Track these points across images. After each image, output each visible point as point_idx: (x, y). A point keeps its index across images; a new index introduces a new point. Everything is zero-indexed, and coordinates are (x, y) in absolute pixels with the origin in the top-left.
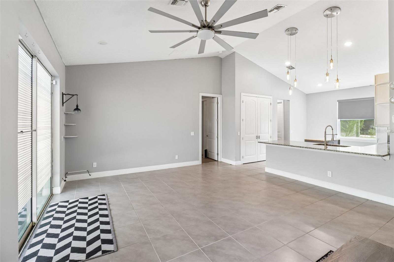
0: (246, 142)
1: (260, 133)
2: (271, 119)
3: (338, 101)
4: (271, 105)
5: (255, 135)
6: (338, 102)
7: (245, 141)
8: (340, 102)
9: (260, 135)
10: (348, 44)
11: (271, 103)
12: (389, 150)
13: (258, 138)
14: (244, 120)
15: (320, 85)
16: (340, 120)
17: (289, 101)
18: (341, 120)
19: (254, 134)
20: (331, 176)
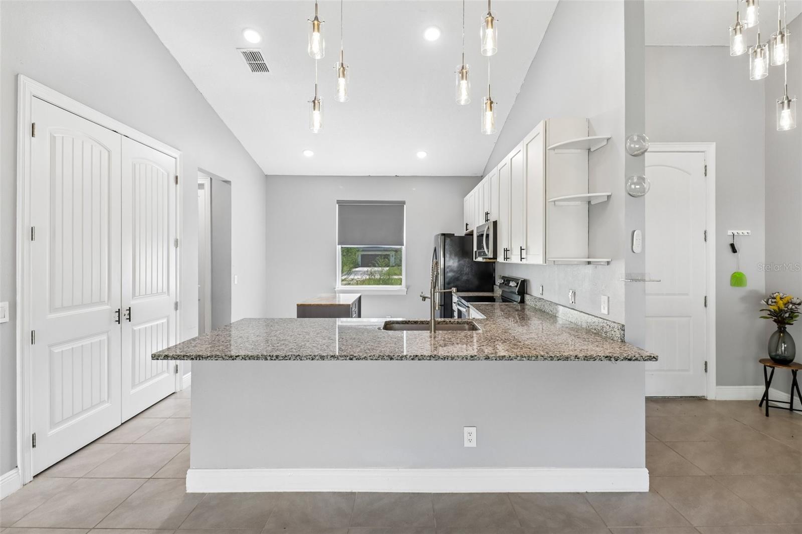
0: (57, 350)
1: (134, 295)
2: (178, 238)
3: (338, 202)
4: (177, 183)
5: (107, 309)
6: (339, 205)
7: (50, 346)
8: (343, 205)
9: (133, 303)
10: (432, 35)
11: (177, 178)
12: (622, 332)
13: (124, 319)
14: (43, 234)
15: (309, 154)
16: (340, 246)
17: (228, 182)
18: (342, 248)
19: (101, 302)
20: (473, 444)
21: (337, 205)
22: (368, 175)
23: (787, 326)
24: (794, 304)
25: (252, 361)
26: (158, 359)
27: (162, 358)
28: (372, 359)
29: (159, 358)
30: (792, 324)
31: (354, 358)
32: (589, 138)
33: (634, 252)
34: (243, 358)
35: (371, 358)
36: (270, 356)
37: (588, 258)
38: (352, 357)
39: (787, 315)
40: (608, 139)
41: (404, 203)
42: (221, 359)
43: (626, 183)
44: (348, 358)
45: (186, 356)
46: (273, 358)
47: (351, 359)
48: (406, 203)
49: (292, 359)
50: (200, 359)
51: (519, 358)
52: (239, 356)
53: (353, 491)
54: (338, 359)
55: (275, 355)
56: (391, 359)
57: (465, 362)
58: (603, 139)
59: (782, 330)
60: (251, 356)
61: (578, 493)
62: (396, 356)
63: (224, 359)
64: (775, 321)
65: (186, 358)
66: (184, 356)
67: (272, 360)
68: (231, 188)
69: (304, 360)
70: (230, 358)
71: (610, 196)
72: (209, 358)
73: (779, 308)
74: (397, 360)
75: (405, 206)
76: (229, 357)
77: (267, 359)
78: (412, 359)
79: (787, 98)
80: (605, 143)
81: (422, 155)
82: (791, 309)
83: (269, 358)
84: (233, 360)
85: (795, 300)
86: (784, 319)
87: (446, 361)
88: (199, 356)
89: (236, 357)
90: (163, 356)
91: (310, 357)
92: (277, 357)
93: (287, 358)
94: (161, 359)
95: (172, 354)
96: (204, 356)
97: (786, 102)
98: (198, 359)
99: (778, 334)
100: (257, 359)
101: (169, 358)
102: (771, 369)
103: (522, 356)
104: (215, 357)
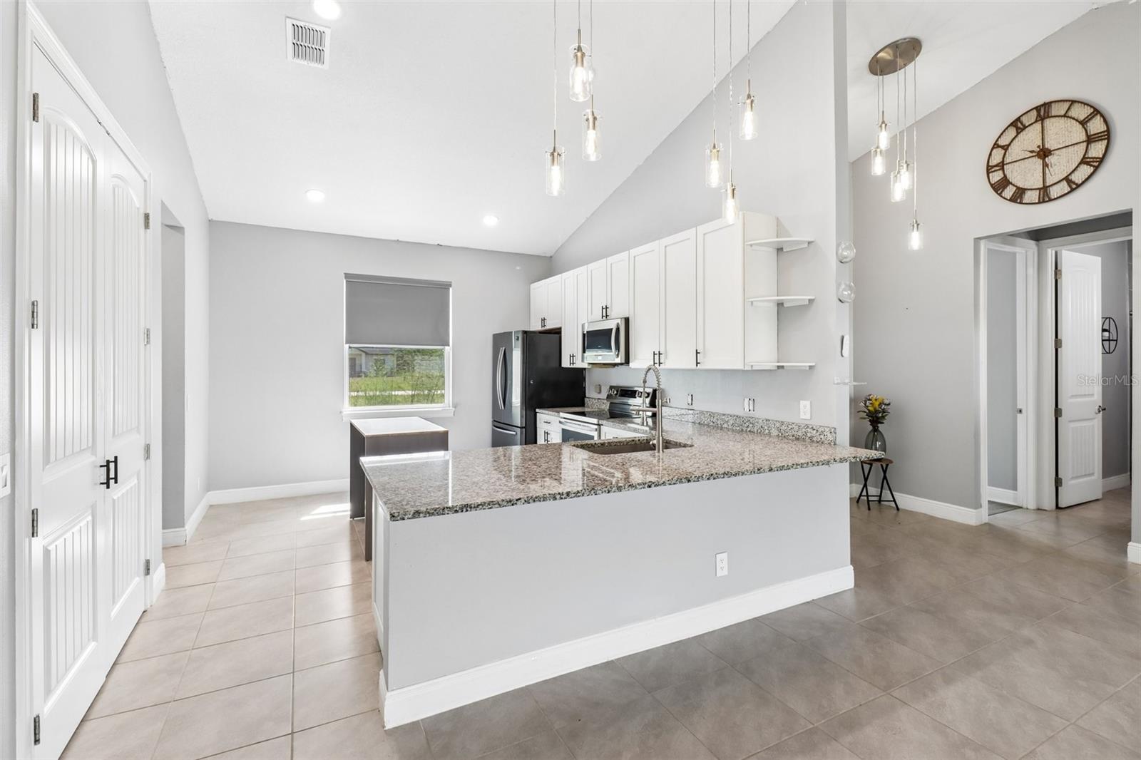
1: (114, 433)
3: (347, 276)
4: (147, 225)
6: (347, 281)
8: (355, 283)
11: (146, 216)
15: (316, 196)
16: (348, 345)
17: (179, 229)
18: (350, 347)
20: (725, 572)
21: (345, 281)
22: (396, 239)
23: (879, 425)
24: (885, 405)
25: (537, 504)
26: (404, 519)
27: (410, 516)
28: (670, 484)
29: (406, 517)
30: (883, 423)
31: (653, 485)
32: (778, 240)
33: (842, 355)
34: (525, 501)
35: (670, 482)
36: (559, 494)
37: (778, 362)
38: (650, 484)
39: (880, 415)
40: (809, 243)
41: (448, 285)
42: (496, 506)
43: (838, 288)
44: (647, 485)
45: (447, 508)
46: (563, 497)
47: (650, 487)
48: (453, 285)
49: (585, 495)
50: (467, 511)
51: (795, 466)
52: (520, 499)
53: (610, 659)
54: (636, 488)
55: (565, 492)
56: (689, 481)
57: (753, 476)
58: (802, 242)
59: (875, 429)
60: (536, 498)
61: (808, 602)
62: (693, 477)
63: (500, 505)
64: (870, 421)
65: (446, 512)
66: (444, 509)
67: (562, 498)
68: (184, 239)
69: (599, 494)
70: (509, 504)
71: (813, 300)
72: (481, 507)
73: (875, 409)
74: (694, 481)
75: (451, 289)
76: (508, 502)
77: (556, 499)
78: (708, 479)
79: (916, 222)
80: (806, 245)
81: (490, 221)
82: (884, 409)
83: (558, 497)
84: (513, 505)
85: (886, 402)
86: (878, 418)
87: (738, 477)
88: (466, 506)
89: (517, 500)
90: (412, 513)
91: (606, 489)
92: (568, 494)
93: (579, 494)
94: (408, 518)
95: (425, 509)
96: (473, 506)
97: (915, 225)
98: (464, 510)
99: (872, 434)
100: (544, 501)
101: (421, 515)
102: (869, 466)
103: (797, 465)
104: (489, 504)
